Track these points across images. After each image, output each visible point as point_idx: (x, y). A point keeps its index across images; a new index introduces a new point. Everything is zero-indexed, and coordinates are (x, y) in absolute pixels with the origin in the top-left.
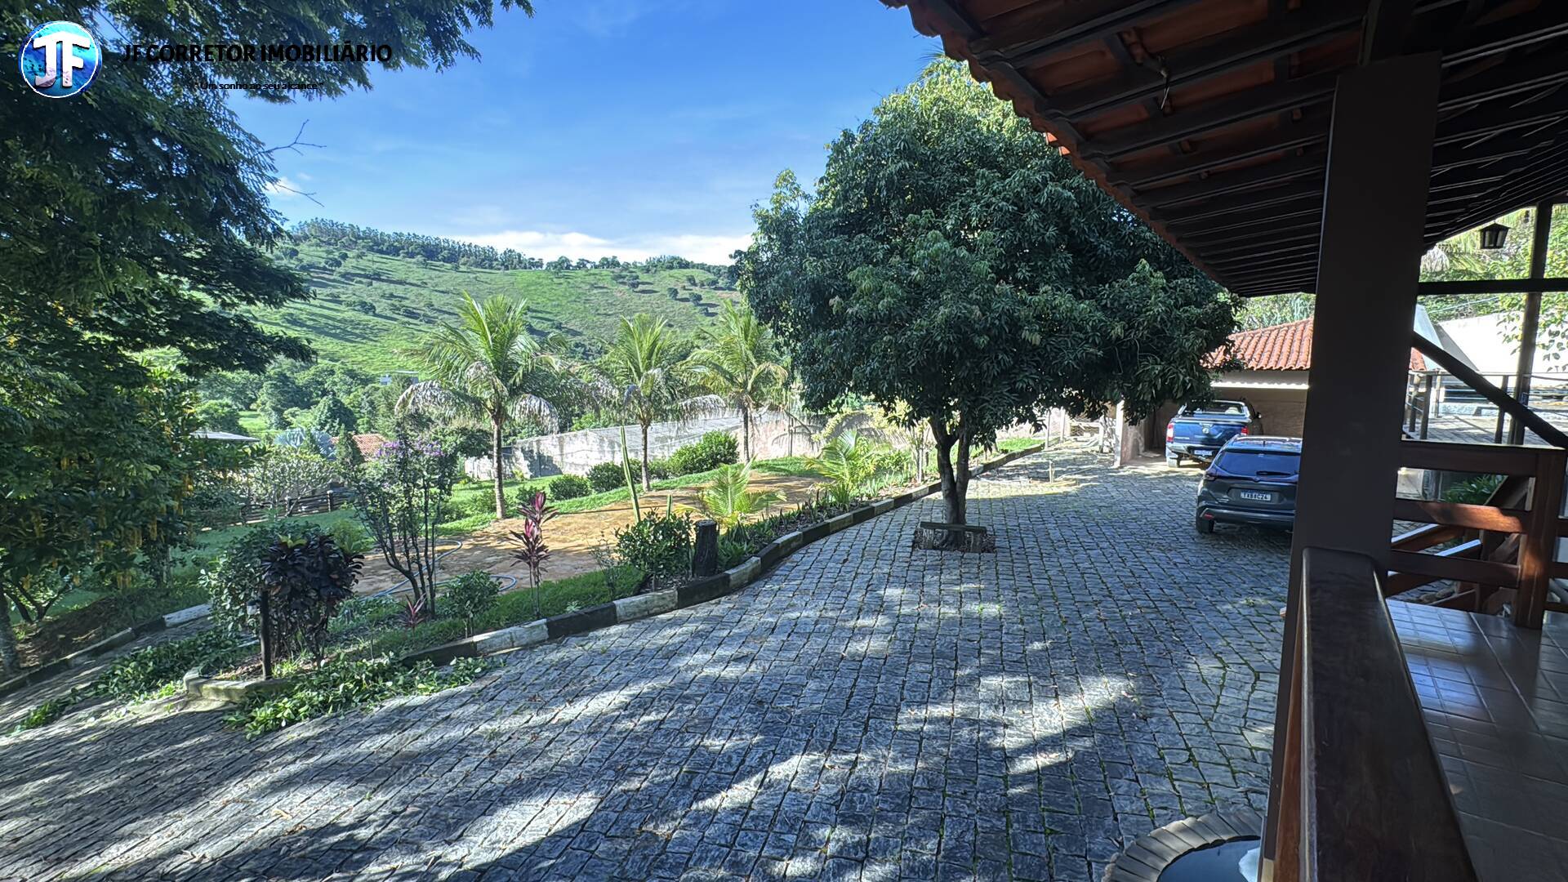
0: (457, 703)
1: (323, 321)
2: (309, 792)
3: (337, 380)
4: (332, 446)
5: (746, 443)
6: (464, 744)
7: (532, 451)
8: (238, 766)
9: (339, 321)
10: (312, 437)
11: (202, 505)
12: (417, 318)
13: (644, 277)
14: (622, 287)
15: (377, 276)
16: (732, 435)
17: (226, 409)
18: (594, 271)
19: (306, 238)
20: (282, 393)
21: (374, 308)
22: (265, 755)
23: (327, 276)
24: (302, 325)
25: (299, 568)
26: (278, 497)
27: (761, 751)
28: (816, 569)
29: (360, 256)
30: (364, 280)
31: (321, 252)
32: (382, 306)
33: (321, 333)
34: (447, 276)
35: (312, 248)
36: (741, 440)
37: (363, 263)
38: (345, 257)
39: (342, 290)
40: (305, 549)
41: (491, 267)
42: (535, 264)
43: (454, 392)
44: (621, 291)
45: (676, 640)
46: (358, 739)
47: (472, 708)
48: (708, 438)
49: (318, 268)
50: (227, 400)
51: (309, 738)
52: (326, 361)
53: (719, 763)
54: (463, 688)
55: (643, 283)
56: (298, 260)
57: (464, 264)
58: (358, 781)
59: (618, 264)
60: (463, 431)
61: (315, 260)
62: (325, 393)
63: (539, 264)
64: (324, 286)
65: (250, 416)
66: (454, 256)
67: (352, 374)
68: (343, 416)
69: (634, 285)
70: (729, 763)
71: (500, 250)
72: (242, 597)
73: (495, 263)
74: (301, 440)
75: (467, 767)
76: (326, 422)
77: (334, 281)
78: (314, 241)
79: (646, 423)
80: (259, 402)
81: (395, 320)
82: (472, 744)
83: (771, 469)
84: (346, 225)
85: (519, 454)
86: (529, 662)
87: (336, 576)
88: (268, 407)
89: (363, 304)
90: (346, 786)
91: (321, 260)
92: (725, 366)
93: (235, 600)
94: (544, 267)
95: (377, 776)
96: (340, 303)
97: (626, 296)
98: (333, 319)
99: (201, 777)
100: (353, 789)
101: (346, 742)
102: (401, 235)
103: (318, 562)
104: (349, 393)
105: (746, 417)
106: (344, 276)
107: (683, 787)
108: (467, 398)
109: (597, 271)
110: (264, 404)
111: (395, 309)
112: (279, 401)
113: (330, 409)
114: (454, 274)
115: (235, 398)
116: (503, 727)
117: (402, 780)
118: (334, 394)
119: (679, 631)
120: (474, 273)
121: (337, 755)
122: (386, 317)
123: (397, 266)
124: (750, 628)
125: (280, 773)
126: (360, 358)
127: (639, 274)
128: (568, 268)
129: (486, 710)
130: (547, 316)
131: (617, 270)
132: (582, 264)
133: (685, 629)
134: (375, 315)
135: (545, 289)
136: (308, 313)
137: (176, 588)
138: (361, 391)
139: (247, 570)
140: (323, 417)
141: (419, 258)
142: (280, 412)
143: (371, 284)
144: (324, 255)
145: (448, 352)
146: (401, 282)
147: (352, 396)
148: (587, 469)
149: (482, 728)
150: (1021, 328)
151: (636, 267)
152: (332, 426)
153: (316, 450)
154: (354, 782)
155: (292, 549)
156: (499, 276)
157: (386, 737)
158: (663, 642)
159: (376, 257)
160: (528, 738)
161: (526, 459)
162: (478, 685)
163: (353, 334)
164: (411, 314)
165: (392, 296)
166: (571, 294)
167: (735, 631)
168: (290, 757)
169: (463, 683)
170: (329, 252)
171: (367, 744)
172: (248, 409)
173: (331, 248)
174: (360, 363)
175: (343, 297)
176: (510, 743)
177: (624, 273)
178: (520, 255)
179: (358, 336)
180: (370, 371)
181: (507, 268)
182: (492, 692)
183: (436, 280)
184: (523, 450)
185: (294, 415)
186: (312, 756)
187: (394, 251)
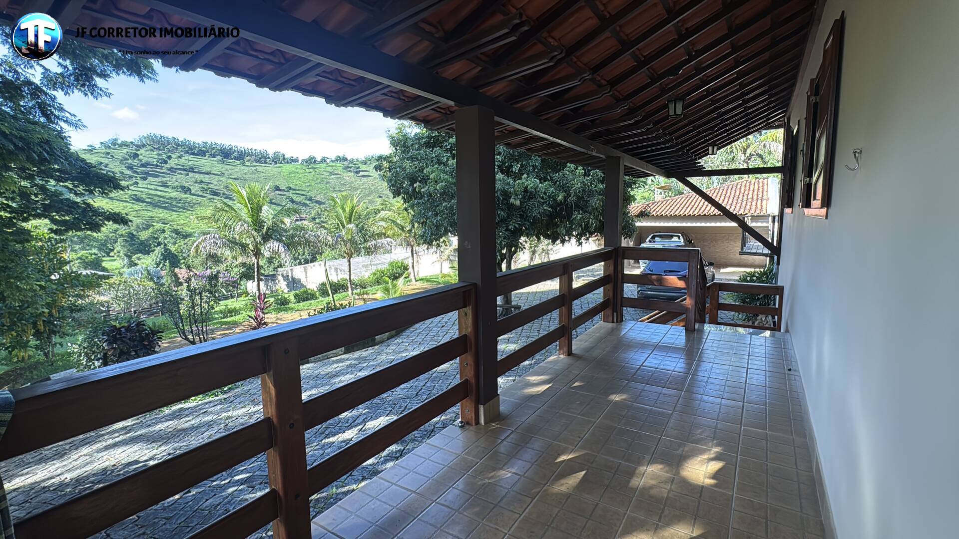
0: (212, 405)
1: (157, 198)
2: (125, 448)
3: (167, 236)
4: (162, 277)
5: (413, 266)
6: (212, 423)
7: (288, 276)
8: (87, 441)
9: (167, 199)
10: (148, 271)
11: (72, 311)
12: (218, 196)
13: (363, 167)
14: (350, 174)
15: (192, 170)
16: (406, 262)
17: (94, 256)
18: (331, 164)
19: (144, 146)
20: (131, 245)
21: (190, 189)
22: (103, 435)
23: (159, 170)
24: (143, 201)
25: (124, 339)
26: (128, 309)
27: (365, 416)
28: (425, 331)
29: (180, 157)
30: (183, 172)
31: (154, 154)
32: (195, 189)
33: (156, 206)
34: (237, 169)
35: (148, 153)
36: (410, 265)
37: (182, 161)
38: (170, 157)
39: (168, 179)
40: (128, 329)
41: (265, 163)
42: (293, 160)
43: (228, 240)
44: (349, 176)
45: (338, 369)
46: (155, 424)
47: (219, 407)
48: (391, 264)
49: (153, 165)
50: (95, 251)
51: (129, 426)
52: (160, 224)
53: (342, 423)
54: (217, 398)
55: (363, 171)
56: (139, 160)
57: (248, 161)
58: (153, 442)
59: (346, 160)
60: (244, 265)
61: (150, 160)
62: (159, 244)
63: (296, 161)
64: (157, 176)
65: (110, 261)
66: (241, 156)
67: (177, 232)
68: (171, 259)
69: (357, 172)
70: (347, 422)
71: (271, 153)
72: (93, 357)
73: (268, 160)
74: (142, 274)
75: (212, 432)
76: (160, 262)
77: (163, 173)
78: (149, 148)
79: (350, 256)
80: (115, 251)
81: (205, 197)
82: (216, 422)
83: (428, 281)
84: (170, 137)
85: (280, 278)
86: (256, 383)
87: (146, 343)
88: (121, 254)
89: (183, 187)
90: (145, 445)
91: (154, 160)
92: (398, 222)
93: (89, 359)
94: (300, 162)
95: (163, 439)
96: (168, 187)
97: (352, 179)
98: (164, 197)
99: (67, 447)
100: (149, 446)
101: (148, 426)
102: (206, 143)
103: (136, 336)
104: (175, 243)
105: (412, 251)
106: (169, 170)
107: (321, 433)
108: (236, 244)
109: (333, 164)
110: (119, 252)
111: (204, 190)
112: (129, 250)
113: (162, 254)
114: (242, 167)
115: (100, 249)
116: (234, 414)
117: (176, 440)
118: (165, 245)
119: (341, 364)
120: (255, 166)
121: (142, 432)
122: (198, 196)
123: (204, 163)
124: (379, 361)
125: (110, 442)
126: (182, 222)
127: (360, 165)
128: (315, 162)
129: (227, 407)
130: (303, 193)
131: (346, 163)
132: (324, 160)
133: (344, 364)
134: (191, 194)
135: (301, 176)
136: (147, 194)
137: (58, 360)
138: (183, 242)
139: (95, 342)
140: (158, 260)
141: (219, 158)
142: (129, 257)
143: (188, 175)
144: (156, 157)
145: (225, 217)
146: (207, 173)
147: (176, 246)
148: (317, 285)
149: (223, 415)
150: (510, 197)
151: (358, 161)
152: (164, 265)
153: (152, 279)
154: (150, 443)
155: (120, 328)
156: (271, 169)
157: (170, 422)
158: (330, 371)
159: (190, 157)
160: (246, 418)
161: (285, 280)
162: (225, 396)
163: (177, 206)
164: (215, 193)
165: (202, 182)
166: (317, 179)
167: (371, 363)
168: (116, 435)
169: (217, 396)
170: (159, 155)
171: (160, 426)
172: (109, 256)
173: (161, 152)
174: (182, 225)
175: (169, 183)
176: (236, 420)
177: (350, 165)
178: (284, 155)
179: (180, 208)
180: (189, 230)
181: (276, 163)
182: (232, 399)
183: (230, 172)
184: (282, 275)
185: (139, 259)
186: (129, 433)
187: (202, 153)
